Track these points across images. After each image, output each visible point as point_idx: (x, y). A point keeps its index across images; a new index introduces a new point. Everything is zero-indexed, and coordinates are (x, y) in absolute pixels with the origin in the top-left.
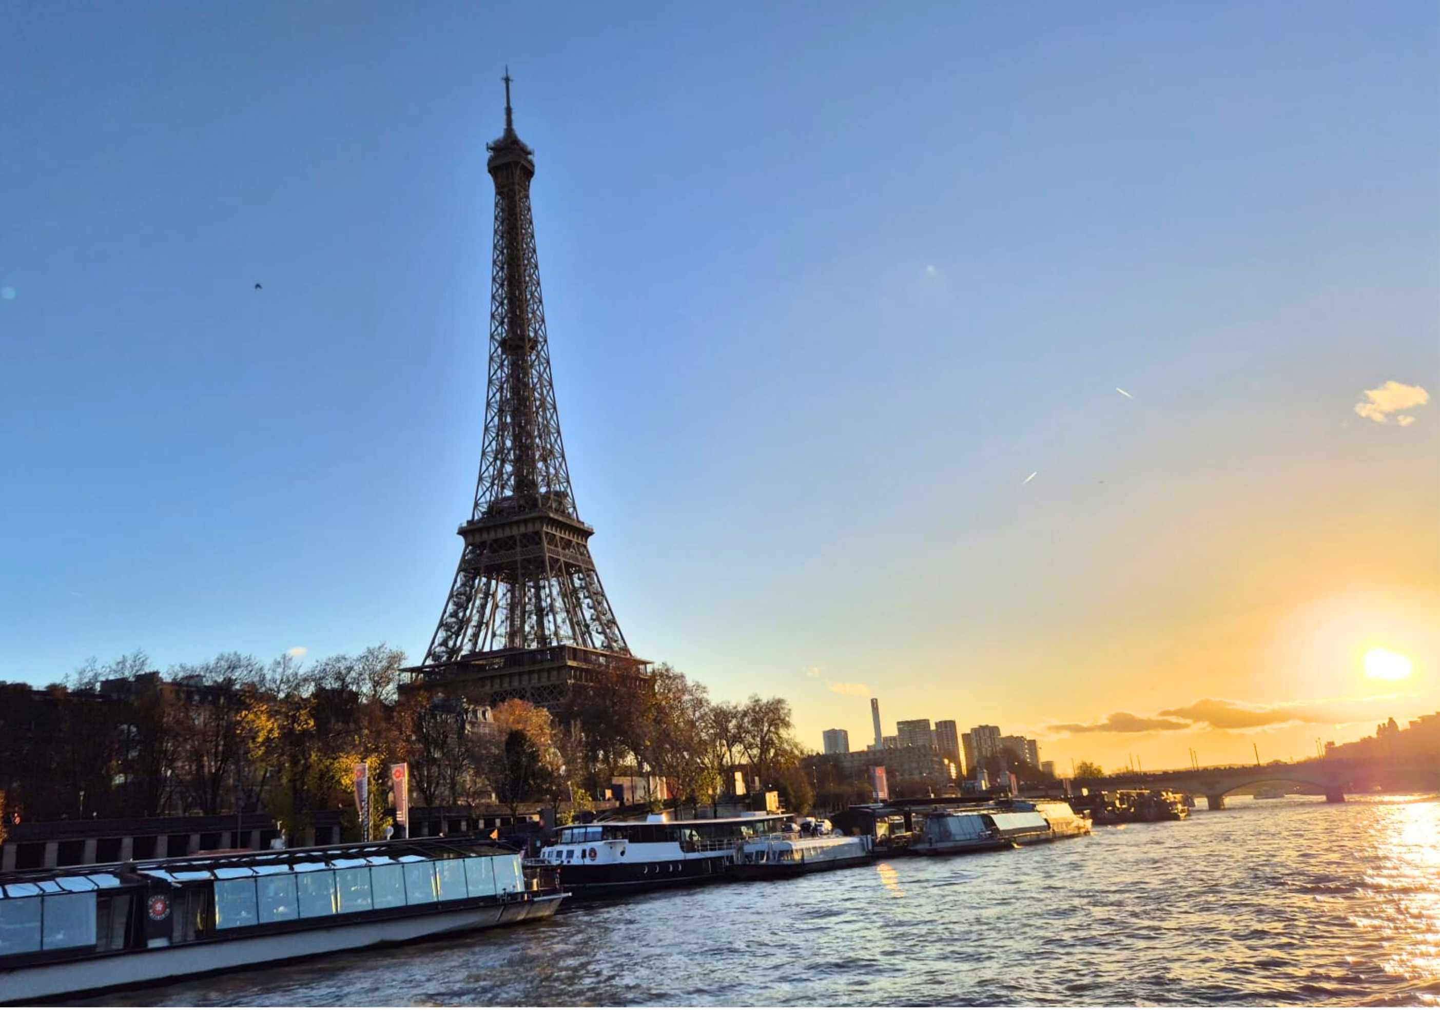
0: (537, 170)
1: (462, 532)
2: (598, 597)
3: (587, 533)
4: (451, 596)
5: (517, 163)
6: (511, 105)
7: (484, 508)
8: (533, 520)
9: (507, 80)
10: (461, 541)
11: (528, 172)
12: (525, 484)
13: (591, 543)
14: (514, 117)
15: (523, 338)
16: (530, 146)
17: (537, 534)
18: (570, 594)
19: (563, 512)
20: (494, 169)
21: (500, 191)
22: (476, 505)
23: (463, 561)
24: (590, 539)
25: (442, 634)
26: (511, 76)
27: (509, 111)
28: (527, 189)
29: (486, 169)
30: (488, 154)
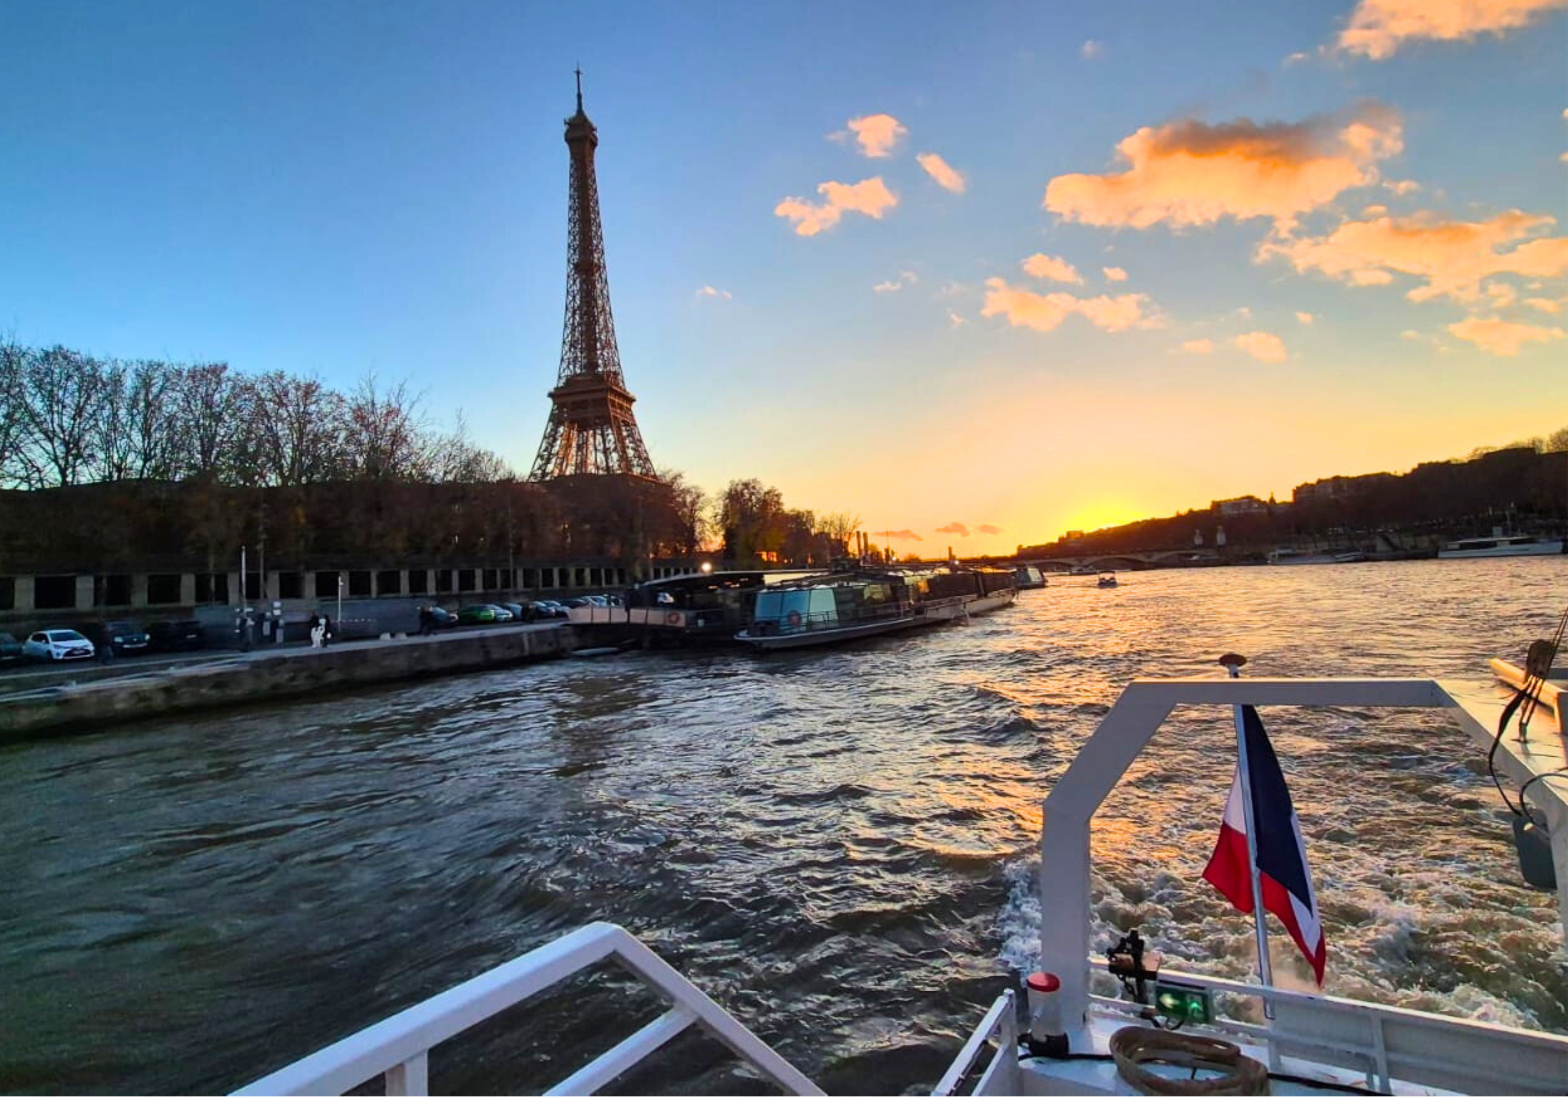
0: (600, 142)
1: (551, 395)
2: (638, 442)
3: (631, 400)
4: (545, 437)
5: (586, 137)
6: (582, 91)
7: (563, 380)
8: (601, 390)
9: (578, 73)
10: (550, 402)
11: (594, 144)
12: (591, 365)
13: (635, 407)
14: (583, 101)
15: (592, 263)
16: (595, 125)
17: (605, 400)
18: (620, 439)
19: (617, 385)
20: (569, 139)
21: (573, 156)
22: (560, 377)
23: (552, 415)
24: (634, 404)
25: (539, 462)
26: (581, 69)
27: (579, 96)
28: (592, 156)
29: (563, 139)
30: (564, 128)
